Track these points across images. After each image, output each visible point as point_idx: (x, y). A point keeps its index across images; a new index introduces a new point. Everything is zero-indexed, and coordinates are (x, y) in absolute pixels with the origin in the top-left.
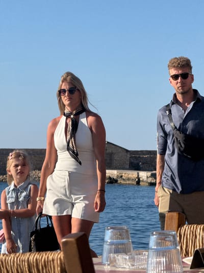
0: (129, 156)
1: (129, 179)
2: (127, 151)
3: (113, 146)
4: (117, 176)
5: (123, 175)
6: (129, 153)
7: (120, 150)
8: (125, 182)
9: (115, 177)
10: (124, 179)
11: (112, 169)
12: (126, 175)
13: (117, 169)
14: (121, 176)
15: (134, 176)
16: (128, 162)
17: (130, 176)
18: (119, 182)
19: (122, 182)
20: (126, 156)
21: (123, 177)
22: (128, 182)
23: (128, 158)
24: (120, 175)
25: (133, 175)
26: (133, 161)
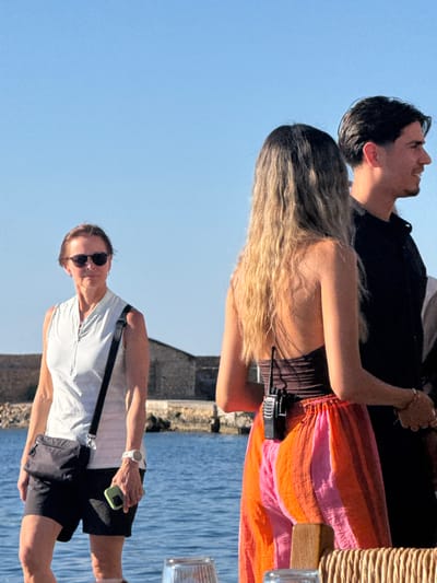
0: (194, 368)
1: (195, 421)
2: (191, 358)
3: (158, 347)
4: (169, 412)
5: (183, 410)
6: (195, 363)
7: (174, 355)
8: (187, 428)
9: (164, 417)
10: (184, 421)
11: (157, 398)
12: (188, 411)
13: (167, 399)
14: (178, 415)
15: (207, 413)
16: (194, 383)
17: (197, 413)
18: (173, 427)
19: (181, 427)
20: (189, 369)
21: (182, 416)
22: (192, 427)
23: (193, 373)
24: (175, 412)
25: (203, 410)
26: (202, 380)
